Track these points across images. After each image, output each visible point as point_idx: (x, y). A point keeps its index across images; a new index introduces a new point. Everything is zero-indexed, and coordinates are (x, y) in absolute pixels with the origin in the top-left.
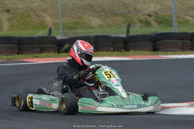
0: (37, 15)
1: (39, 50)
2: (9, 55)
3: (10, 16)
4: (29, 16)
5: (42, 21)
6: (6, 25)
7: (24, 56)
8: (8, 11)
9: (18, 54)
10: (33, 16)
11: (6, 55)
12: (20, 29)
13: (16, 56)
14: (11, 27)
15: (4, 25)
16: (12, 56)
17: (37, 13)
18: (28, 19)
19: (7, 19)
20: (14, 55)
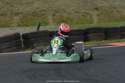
0: (118, 11)
1: (120, 36)
2: (99, 41)
3: (99, 12)
4: (112, 12)
5: (122, 15)
6: (95, 19)
7: (109, 41)
8: (97, 9)
9: (105, 40)
10: (115, 12)
11: (97, 41)
12: (106, 21)
13: (104, 41)
14: (99, 21)
15: (94, 19)
16: (101, 42)
17: (118, 10)
18: (111, 14)
19: (97, 14)
20: (102, 41)
